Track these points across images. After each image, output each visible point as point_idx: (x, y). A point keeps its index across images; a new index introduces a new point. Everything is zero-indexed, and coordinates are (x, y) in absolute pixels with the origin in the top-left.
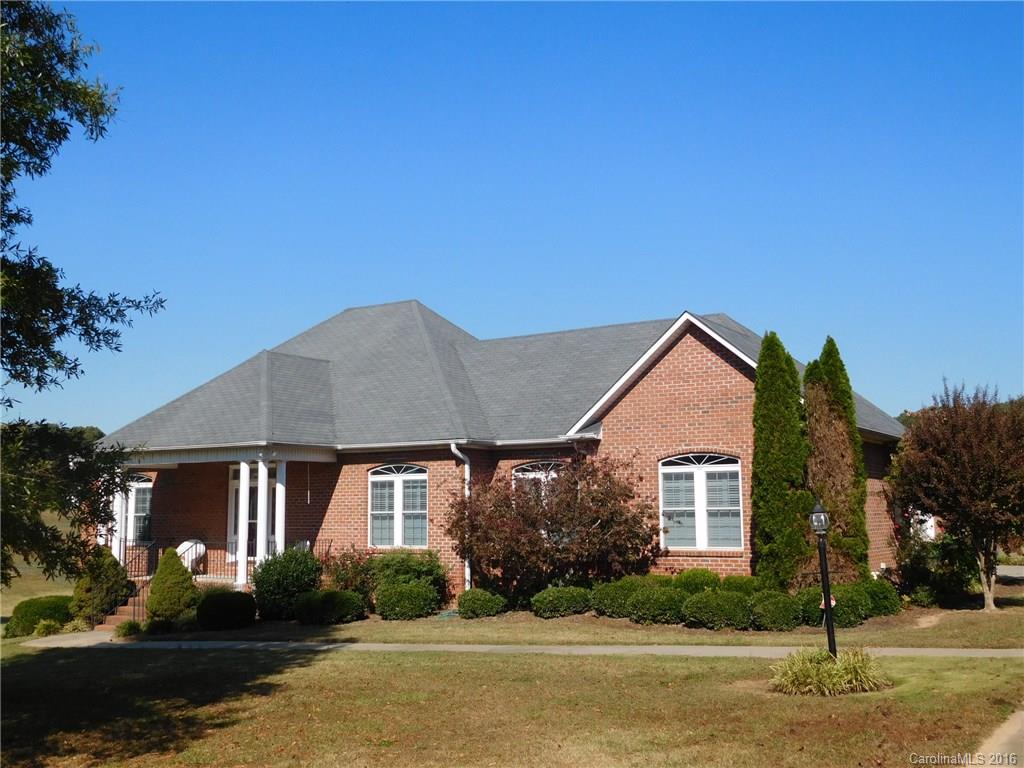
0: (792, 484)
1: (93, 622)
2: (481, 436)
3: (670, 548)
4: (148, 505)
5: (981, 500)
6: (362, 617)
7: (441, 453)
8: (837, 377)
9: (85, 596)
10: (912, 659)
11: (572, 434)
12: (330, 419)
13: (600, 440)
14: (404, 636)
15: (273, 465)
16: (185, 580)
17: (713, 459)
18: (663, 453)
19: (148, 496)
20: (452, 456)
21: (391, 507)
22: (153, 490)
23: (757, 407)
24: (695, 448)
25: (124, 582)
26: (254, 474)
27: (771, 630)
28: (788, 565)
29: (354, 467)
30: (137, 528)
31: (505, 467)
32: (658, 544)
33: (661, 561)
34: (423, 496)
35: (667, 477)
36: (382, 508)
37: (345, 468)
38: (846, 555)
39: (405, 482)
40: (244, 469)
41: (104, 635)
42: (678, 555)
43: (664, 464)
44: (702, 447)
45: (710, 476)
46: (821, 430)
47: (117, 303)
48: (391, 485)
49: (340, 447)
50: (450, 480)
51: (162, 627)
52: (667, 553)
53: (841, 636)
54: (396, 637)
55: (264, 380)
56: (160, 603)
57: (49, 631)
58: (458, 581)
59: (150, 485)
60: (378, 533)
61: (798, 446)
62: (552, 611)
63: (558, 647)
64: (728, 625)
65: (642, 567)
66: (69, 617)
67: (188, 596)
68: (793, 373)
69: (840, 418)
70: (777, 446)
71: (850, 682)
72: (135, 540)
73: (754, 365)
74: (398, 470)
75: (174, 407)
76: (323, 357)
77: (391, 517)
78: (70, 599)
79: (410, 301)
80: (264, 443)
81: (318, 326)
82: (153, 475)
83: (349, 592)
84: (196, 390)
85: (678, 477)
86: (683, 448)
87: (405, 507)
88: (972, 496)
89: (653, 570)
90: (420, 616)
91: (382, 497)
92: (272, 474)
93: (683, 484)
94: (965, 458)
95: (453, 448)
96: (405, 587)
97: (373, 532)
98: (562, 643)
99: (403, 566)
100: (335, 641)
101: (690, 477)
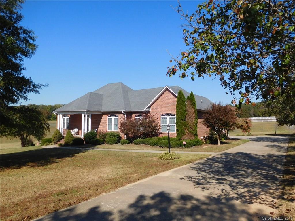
0: (183, 120)
1: (55, 143)
2: (128, 109)
3: (163, 132)
4: (69, 122)
5: (217, 124)
6: (104, 144)
7: (120, 113)
8: (192, 99)
9: (54, 138)
10: (188, 154)
11: (145, 109)
12: (101, 106)
13: (150, 111)
14: (107, 147)
15: (88, 114)
16: (71, 136)
17: (171, 115)
18: (162, 114)
19: (69, 120)
20: (123, 114)
21: (112, 123)
22: (69, 119)
23: (177, 105)
24: (167, 113)
25: (61, 136)
26: (85, 116)
27: (174, 148)
28: (181, 136)
29: (105, 115)
30: (67, 126)
31: (133, 115)
32: (160, 131)
33: (161, 134)
34: (117, 121)
35: (162, 118)
36: (110, 123)
37: (103, 115)
38: (192, 134)
39: (114, 118)
40: (83, 115)
41: (56, 146)
42: (164, 133)
43: (162, 116)
44: (169, 112)
45: (170, 118)
46: (189, 110)
47: (39, 85)
48: (112, 119)
49: (102, 111)
50: (121, 118)
51: (66, 145)
52: (162, 133)
53: (171, 149)
54: (106, 147)
55: (88, 98)
56: (67, 140)
57: (47, 145)
58: (123, 137)
59: (69, 118)
60: (109, 128)
61: (184, 113)
62: (137, 144)
63: (133, 150)
64: (166, 147)
65: (157, 135)
66: (51, 142)
67: (72, 139)
68: (184, 99)
69: (193, 107)
70: (180, 113)
71: (170, 158)
72: (66, 128)
73: (177, 96)
74: (113, 116)
75: (72, 103)
76: (102, 94)
77: (112, 125)
78: (51, 139)
79: (120, 83)
80: (86, 110)
81: (102, 88)
82: (69, 116)
83: (101, 139)
84: (76, 100)
85: (164, 118)
86: (165, 113)
87: (114, 123)
88: (215, 123)
89: (159, 136)
90: (113, 144)
91: (110, 121)
92: (88, 116)
93: (165, 120)
94: (214, 116)
95: (122, 112)
96: (111, 138)
97: (108, 128)
98: (134, 150)
99: (112, 134)
100: (95, 148)
101: (166, 118)
